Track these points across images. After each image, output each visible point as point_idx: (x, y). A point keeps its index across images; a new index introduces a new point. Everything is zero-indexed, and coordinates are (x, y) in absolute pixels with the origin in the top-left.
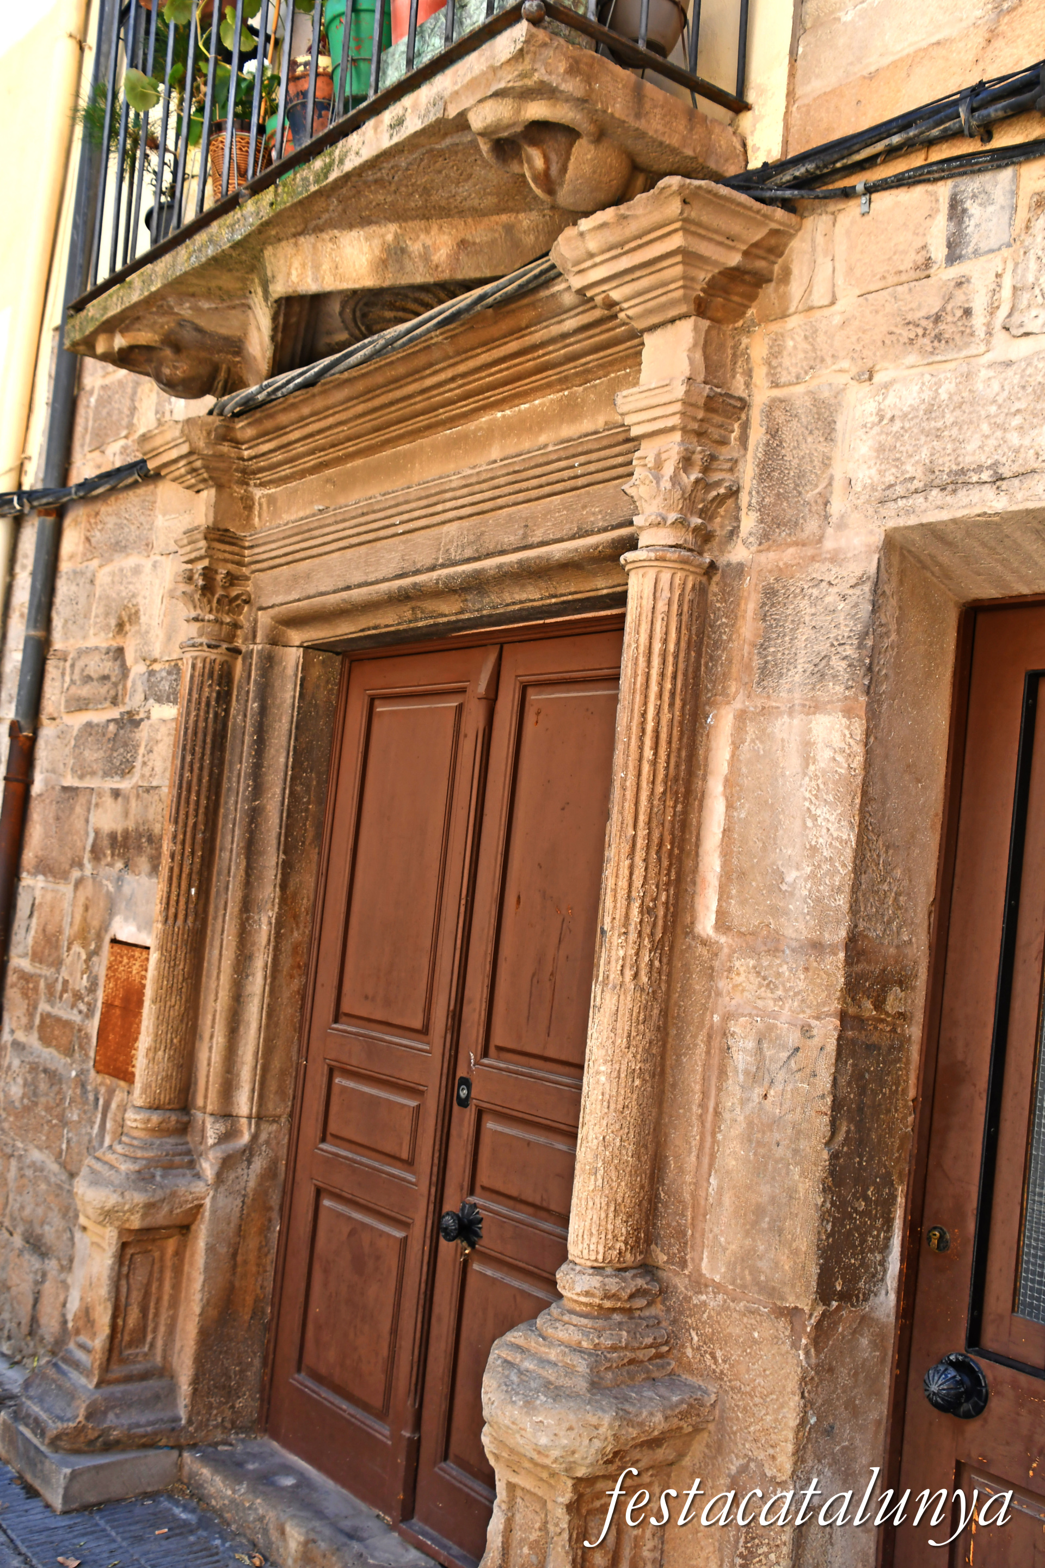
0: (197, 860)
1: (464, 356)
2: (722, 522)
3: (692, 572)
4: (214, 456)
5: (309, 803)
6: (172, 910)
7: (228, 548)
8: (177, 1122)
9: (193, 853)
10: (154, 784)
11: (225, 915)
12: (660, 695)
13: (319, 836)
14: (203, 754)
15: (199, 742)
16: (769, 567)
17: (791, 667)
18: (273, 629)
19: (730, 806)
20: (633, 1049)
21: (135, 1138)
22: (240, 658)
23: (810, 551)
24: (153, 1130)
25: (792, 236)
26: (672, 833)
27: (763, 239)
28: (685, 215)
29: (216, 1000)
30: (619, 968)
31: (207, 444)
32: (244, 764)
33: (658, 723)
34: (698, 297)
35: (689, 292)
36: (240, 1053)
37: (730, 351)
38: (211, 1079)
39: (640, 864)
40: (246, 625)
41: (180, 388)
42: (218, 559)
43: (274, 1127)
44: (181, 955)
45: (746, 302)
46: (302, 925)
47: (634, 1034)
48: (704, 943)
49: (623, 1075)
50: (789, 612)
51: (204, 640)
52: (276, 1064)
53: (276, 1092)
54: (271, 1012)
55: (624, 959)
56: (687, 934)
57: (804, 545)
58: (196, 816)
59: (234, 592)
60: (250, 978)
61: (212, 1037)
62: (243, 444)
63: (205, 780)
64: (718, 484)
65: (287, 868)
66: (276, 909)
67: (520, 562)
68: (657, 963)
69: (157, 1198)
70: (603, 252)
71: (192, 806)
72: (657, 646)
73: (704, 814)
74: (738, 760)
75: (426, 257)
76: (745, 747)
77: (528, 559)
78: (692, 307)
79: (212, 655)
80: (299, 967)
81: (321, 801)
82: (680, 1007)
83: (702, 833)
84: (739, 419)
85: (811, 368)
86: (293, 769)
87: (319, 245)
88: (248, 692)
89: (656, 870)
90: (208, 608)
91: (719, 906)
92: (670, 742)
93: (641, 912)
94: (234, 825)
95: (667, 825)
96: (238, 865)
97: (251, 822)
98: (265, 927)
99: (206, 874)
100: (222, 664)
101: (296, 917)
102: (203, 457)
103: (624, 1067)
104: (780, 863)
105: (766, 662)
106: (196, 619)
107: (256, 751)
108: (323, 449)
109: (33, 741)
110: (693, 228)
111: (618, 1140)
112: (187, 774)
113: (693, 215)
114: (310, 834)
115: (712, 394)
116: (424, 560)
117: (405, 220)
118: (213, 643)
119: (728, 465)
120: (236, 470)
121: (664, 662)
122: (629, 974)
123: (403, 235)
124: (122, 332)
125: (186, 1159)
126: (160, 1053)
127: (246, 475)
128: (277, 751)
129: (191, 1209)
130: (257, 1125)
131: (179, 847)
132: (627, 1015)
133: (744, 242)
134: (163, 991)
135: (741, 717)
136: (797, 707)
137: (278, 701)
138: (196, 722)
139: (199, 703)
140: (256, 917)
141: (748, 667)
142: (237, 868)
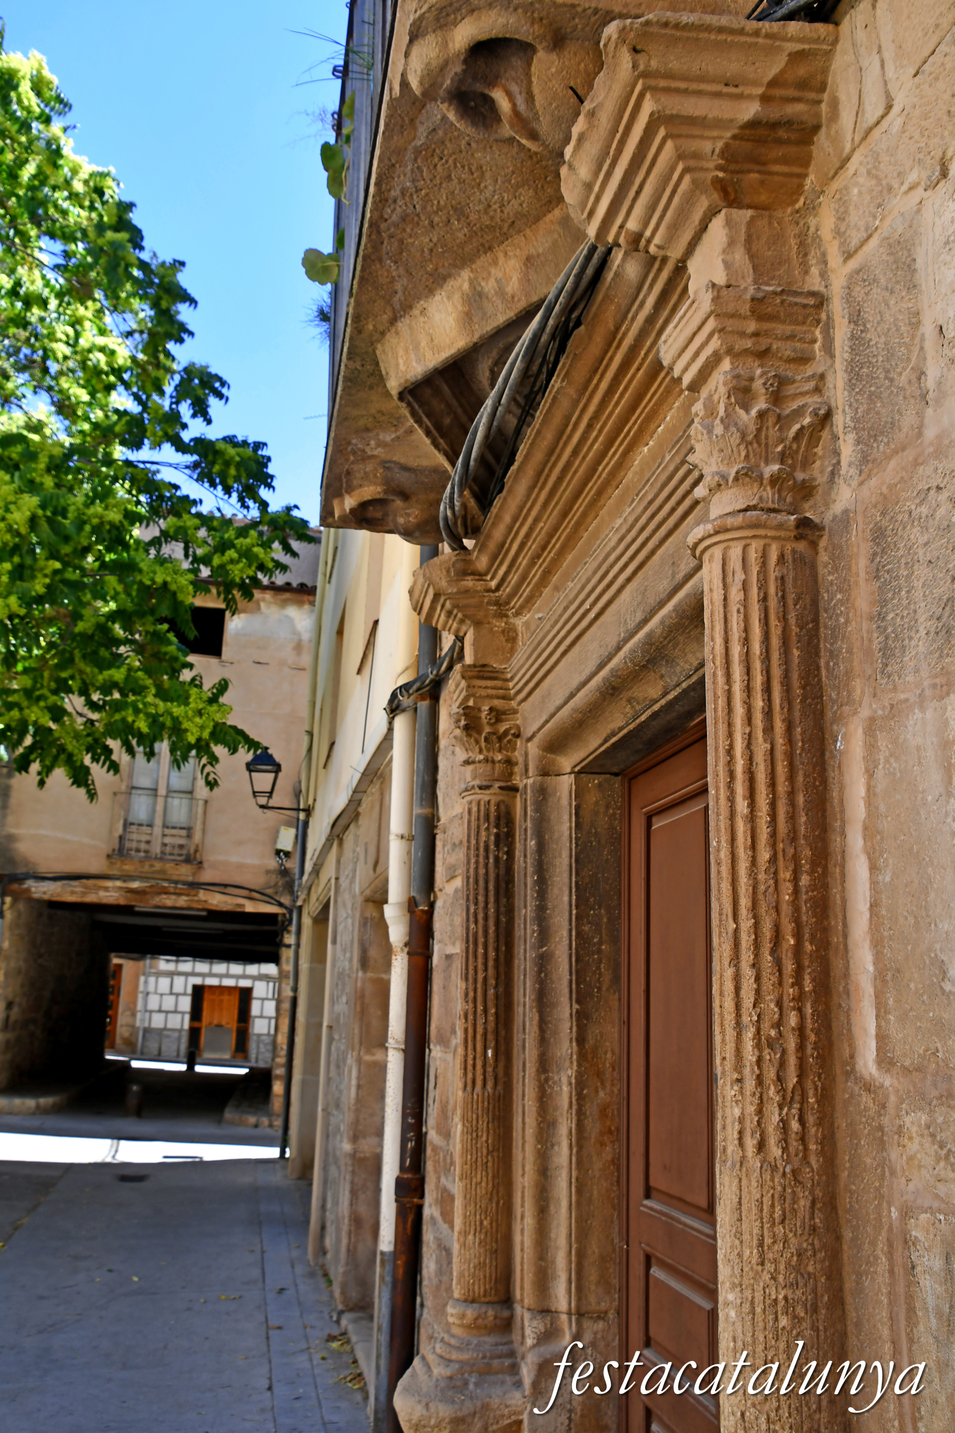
0: (491, 1018)
1: (587, 394)
2: (822, 465)
3: (774, 538)
4: (458, 593)
5: (600, 943)
6: (470, 1075)
7: (489, 683)
8: (496, 1317)
9: (485, 1011)
11: (524, 1077)
12: (749, 719)
13: (616, 979)
14: (486, 903)
15: (481, 891)
16: (874, 500)
17: (913, 634)
18: (541, 759)
19: (874, 868)
20: (770, 1267)
21: (453, 1336)
22: (518, 795)
23: (909, 455)
24: (469, 1327)
25: (829, 54)
26: (797, 921)
27: (782, 72)
28: (642, 67)
29: (523, 1175)
30: (736, 1136)
31: (450, 582)
32: (529, 908)
33: (750, 759)
34: (716, 181)
35: (700, 175)
36: (553, 1235)
37: (793, 242)
38: (525, 1267)
39: (748, 973)
40: (521, 760)
41: (417, 534)
42: (481, 697)
43: (600, 1325)
44: (482, 1124)
45: (796, 170)
46: (608, 1085)
47: (768, 1241)
48: (868, 1087)
49: (758, 1310)
50: (901, 553)
51: (477, 782)
52: (594, 1249)
53: (598, 1283)
54: (581, 1187)
55: (741, 1120)
56: (848, 1074)
57: (903, 449)
58: (486, 970)
59: (502, 728)
60: (556, 1148)
61: (522, 1217)
62: (486, 574)
63: (492, 930)
64: (798, 413)
65: (582, 1019)
66: (575, 1067)
67: (675, 609)
68: (795, 1125)
69: (465, 1411)
70: (596, 174)
71: (480, 960)
72: (736, 650)
73: (847, 885)
74: (875, 794)
75: (501, 292)
76: (880, 773)
77: (680, 602)
78: (715, 196)
79: (485, 796)
80: (610, 1132)
81: (615, 940)
82: (850, 1192)
83: (848, 915)
84: (818, 322)
85: (879, 206)
86: (577, 908)
87: (413, 323)
88: (526, 830)
89: (774, 979)
90: (477, 750)
91: (878, 1027)
92: (772, 784)
93: (758, 1046)
94: (525, 975)
95: (786, 909)
96: (531, 1019)
97: (540, 972)
98: (565, 1089)
99: (503, 1033)
100: (498, 805)
101: (599, 1074)
102: (450, 597)
103: (759, 1296)
104: (938, 946)
105: (887, 638)
106: (467, 762)
107: (538, 892)
108: (538, 556)
109: (430, 913)
110: (662, 83)
111: (763, 1419)
112: (472, 926)
113: (654, 64)
114: (607, 978)
115: (760, 295)
116: (612, 640)
117: (472, 261)
118: (484, 783)
119: (812, 385)
120: (489, 603)
121: (748, 671)
122: (750, 1143)
123: (476, 278)
124: (349, 493)
125: (507, 1362)
126: (471, 1237)
127: (501, 608)
128: (561, 889)
129: (510, 1425)
130: (579, 1323)
131: (471, 1005)
132: (754, 1210)
133: (755, 83)
134: (468, 1167)
135: (871, 728)
136: (928, 692)
137: (556, 835)
138: (476, 869)
139: (478, 849)
140: (556, 1078)
141: (868, 652)
142: (531, 1025)
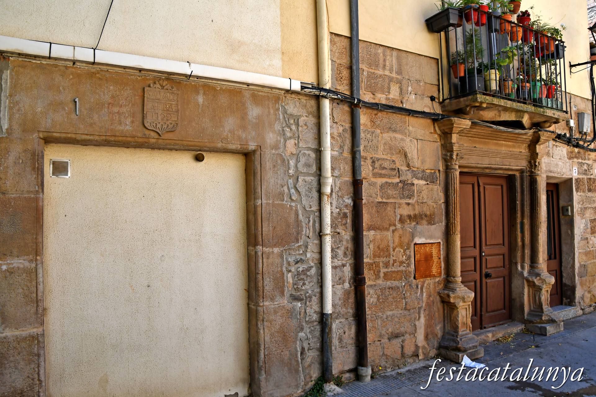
10: (424, 201)
116: (494, 163)
